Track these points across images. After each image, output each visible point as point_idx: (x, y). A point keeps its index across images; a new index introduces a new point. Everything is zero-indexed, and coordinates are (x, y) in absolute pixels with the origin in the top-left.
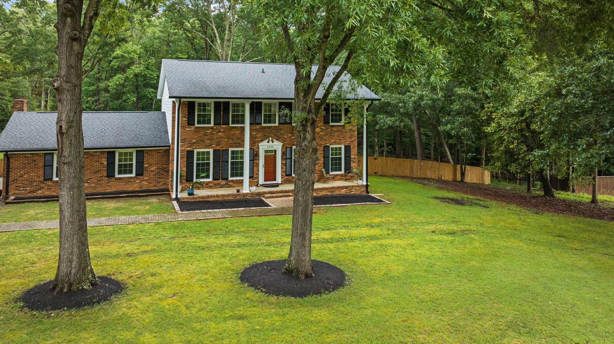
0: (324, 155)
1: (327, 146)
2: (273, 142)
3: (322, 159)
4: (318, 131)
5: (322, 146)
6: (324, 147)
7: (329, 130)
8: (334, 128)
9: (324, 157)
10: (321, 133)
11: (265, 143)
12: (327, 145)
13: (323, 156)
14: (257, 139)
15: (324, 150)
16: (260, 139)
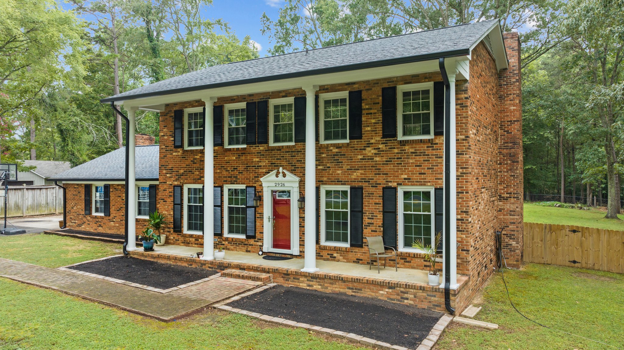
0: (383, 206)
1: (390, 188)
2: (284, 175)
3: (380, 216)
4: (370, 154)
5: (380, 187)
6: (384, 188)
7: (396, 151)
8: (407, 148)
9: (384, 212)
10: (377, 159)
11: (272, 176)
12: (390, 184)
13: (381, 209)
14: (261, 170)
15: (383, 196)
16: (264, 170)
